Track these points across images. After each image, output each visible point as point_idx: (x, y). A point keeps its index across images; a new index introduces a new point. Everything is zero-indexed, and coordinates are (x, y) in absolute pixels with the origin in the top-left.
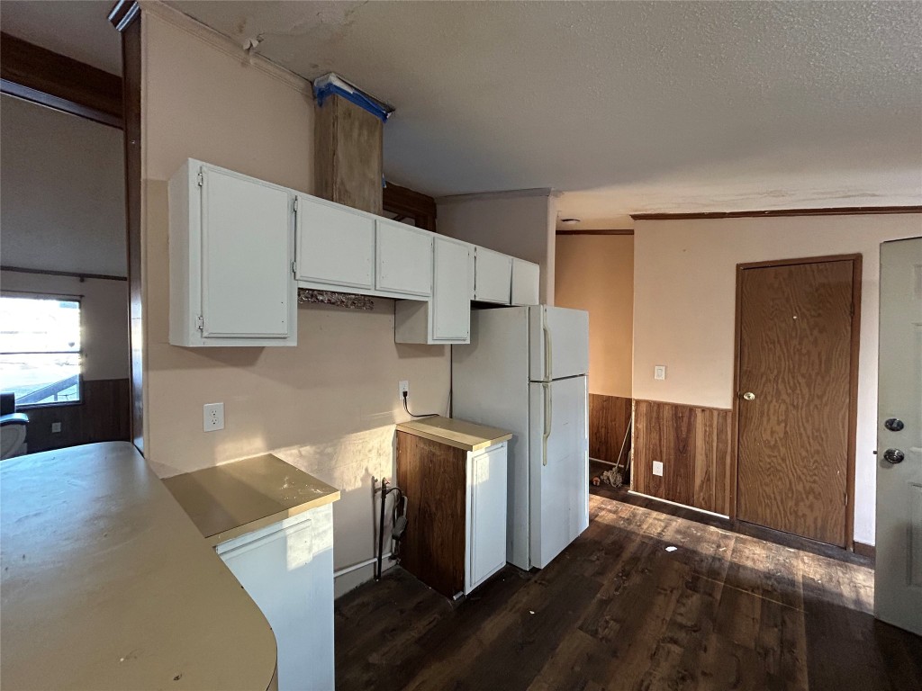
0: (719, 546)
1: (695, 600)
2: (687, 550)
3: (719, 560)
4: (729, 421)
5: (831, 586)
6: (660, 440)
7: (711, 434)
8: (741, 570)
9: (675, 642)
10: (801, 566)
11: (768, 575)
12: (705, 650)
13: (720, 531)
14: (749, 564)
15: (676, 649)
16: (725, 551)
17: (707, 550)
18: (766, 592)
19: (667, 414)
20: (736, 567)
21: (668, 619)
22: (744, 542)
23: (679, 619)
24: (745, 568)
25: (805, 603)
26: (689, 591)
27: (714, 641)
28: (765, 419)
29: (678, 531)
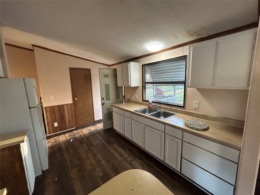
0: (79, 134)
1: (84, 145)
2: (74, 138)
3: (81, 136)
4: (72, 106)
5: (97, 129)
6: (55, 117)
7: (69, 110)
8: (86, 135)
9: (89, 153)
10: (92, 129)
11: (89, 133)
12: (93, 150)
13: (76, 131)
14: (86, 133)
15: (90, 154)
16: (80, 134)
17: (77, 136)
18: (92, 136)
19: (56, 108)
20: (84, 135)
21: (84, 151)
22: (81, 130)
23: (85, 150)
24: (86, 134)
25: (97, 133)
26: (82, 144)
27: (93, 148)
28: (79, 103)
29: (69, 136)
